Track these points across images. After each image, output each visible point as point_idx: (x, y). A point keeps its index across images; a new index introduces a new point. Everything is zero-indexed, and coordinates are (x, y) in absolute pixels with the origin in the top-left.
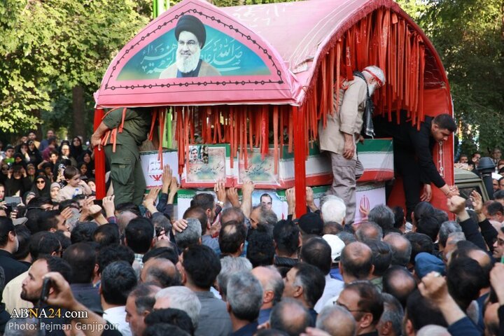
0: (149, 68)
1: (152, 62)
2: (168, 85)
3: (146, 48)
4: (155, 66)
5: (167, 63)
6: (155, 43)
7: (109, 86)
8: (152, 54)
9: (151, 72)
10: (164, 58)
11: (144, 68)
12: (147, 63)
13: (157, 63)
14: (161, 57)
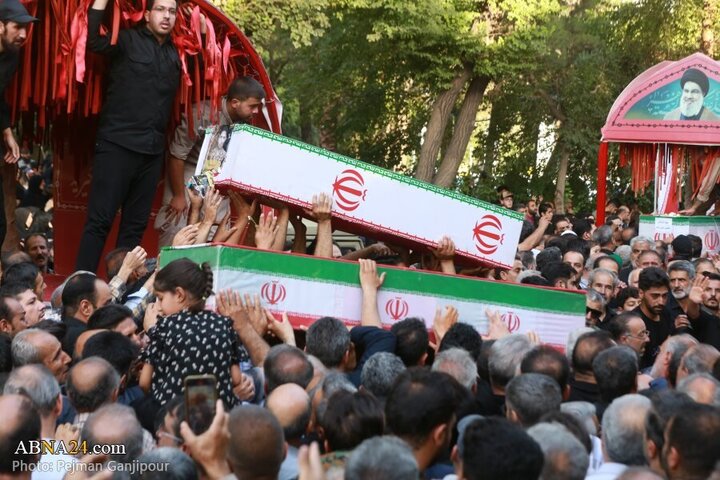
0: (654, 111)
1: (657, 105)
2: (672, 126)
3: (652, 94)
4: (660, 109)
5: (672, 107)
6: (661, 90)
7: (617, 122)
8: (658, 98)
9: (656, 113)
10: (669, 103)
11: (650, 110)
12: (652, 106)
13: (662, 107)
14: (667, 101)
